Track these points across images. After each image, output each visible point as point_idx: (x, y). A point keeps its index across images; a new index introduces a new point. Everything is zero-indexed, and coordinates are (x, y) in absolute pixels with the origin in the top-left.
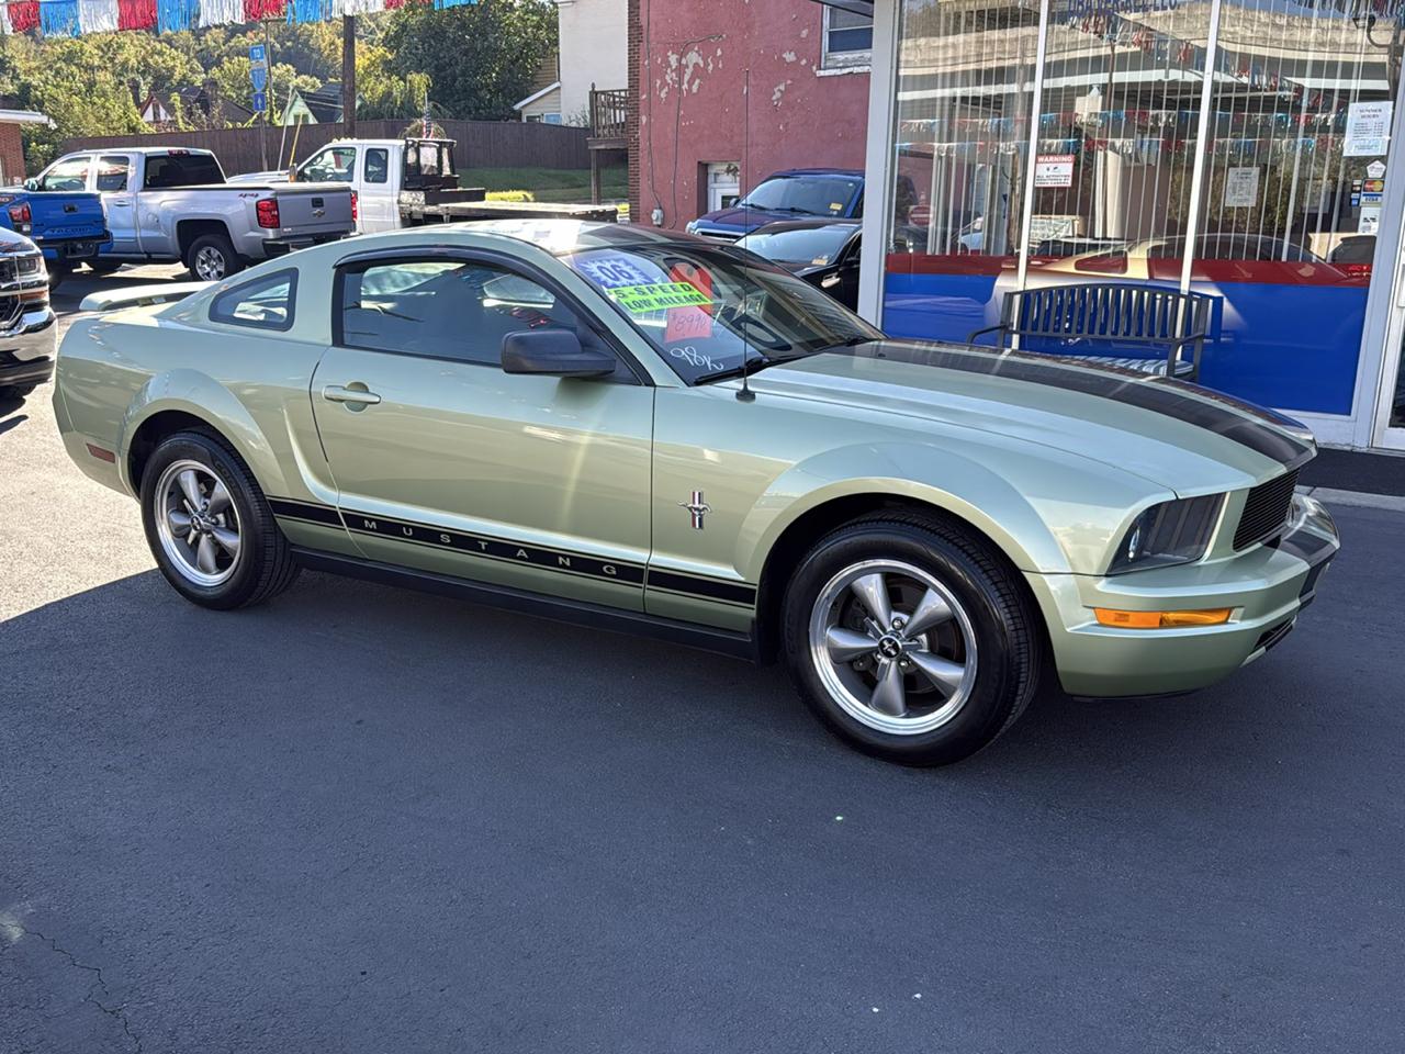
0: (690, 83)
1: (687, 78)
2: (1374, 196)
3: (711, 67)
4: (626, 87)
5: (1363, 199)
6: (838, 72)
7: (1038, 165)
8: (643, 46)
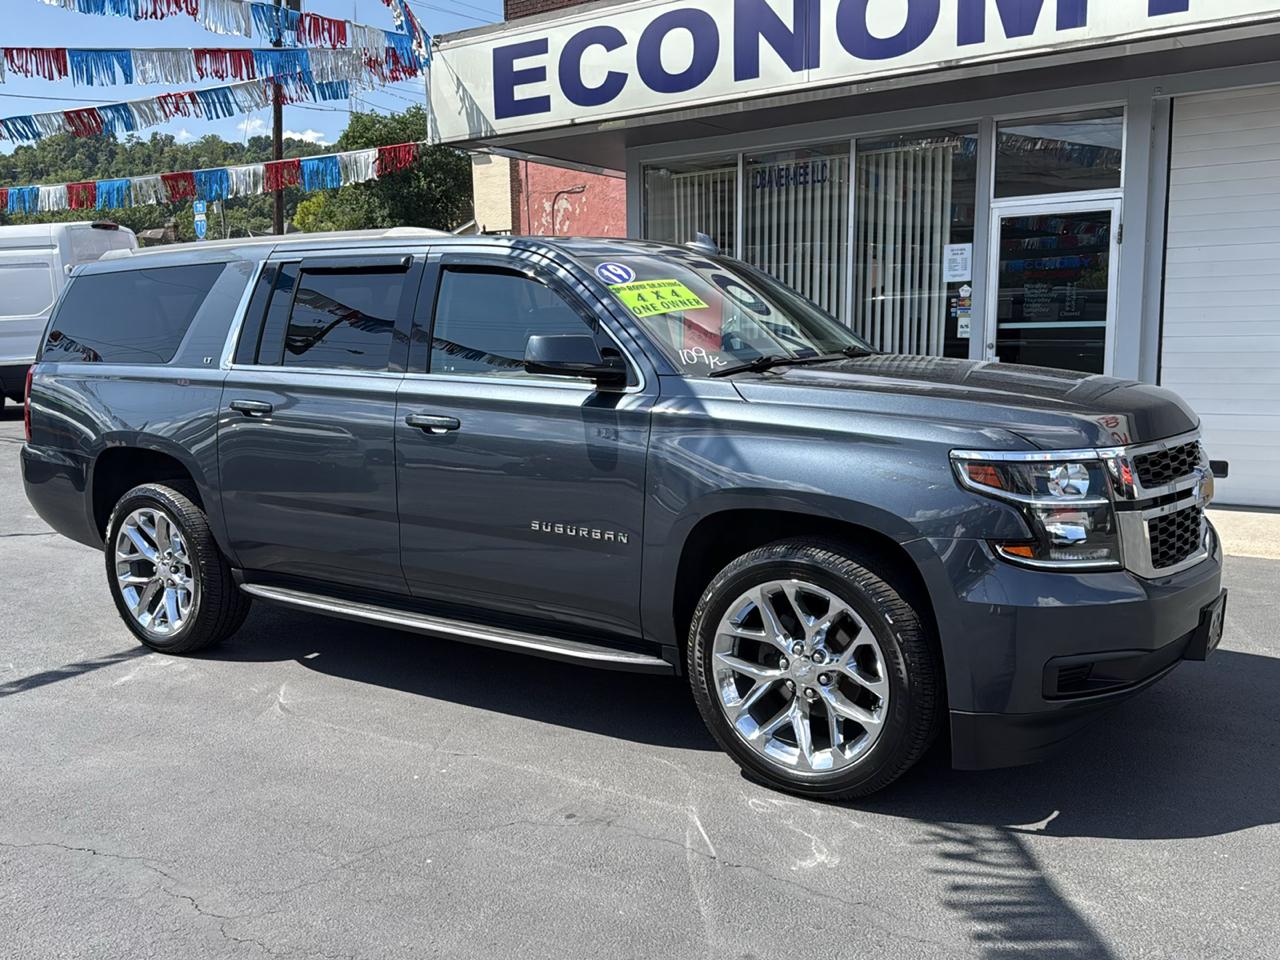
0: (562, 224)
1: (558, 220)
2: (966, 309)
3: (578, 212)
4: (510, 228)
5: (959, 312)
8: (523, 197)
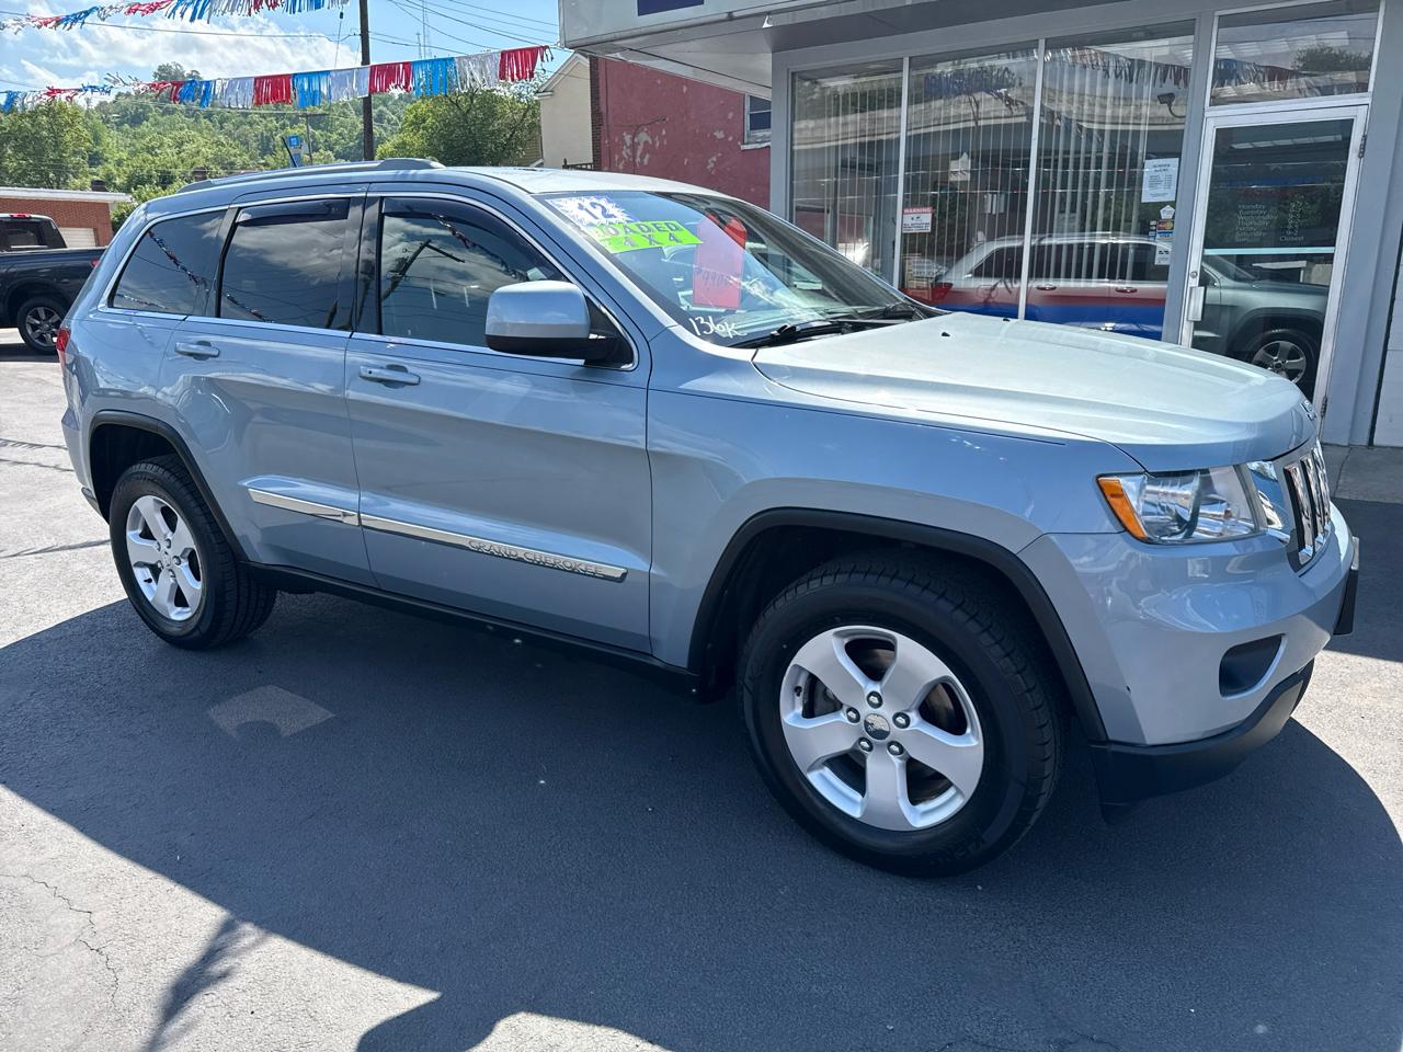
0: (642, 157)
1: (639, 153)
2: (1166, 233)
3: (658, 144)
4: (591, 161)
5: (1158, 236)
6: (758, 146)
7: (905, 216)
8: (604, 128)
